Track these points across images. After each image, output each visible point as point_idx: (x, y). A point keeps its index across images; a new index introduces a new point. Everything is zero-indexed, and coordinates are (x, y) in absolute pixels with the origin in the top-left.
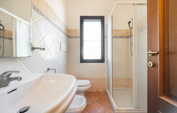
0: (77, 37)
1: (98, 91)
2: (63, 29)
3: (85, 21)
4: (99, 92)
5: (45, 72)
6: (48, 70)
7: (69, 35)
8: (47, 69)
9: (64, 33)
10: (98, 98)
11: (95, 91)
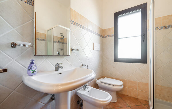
0: (110, 36)
1: (136, 97)
2: (97, 31)
3: (120, 17)
4: (137, 99)
5: (81, 67)
6: (83, 65)
7: (103, 35)
8: (81, 65)
9: (97, 34)
10: (134, 104)
11: (132, 96)
